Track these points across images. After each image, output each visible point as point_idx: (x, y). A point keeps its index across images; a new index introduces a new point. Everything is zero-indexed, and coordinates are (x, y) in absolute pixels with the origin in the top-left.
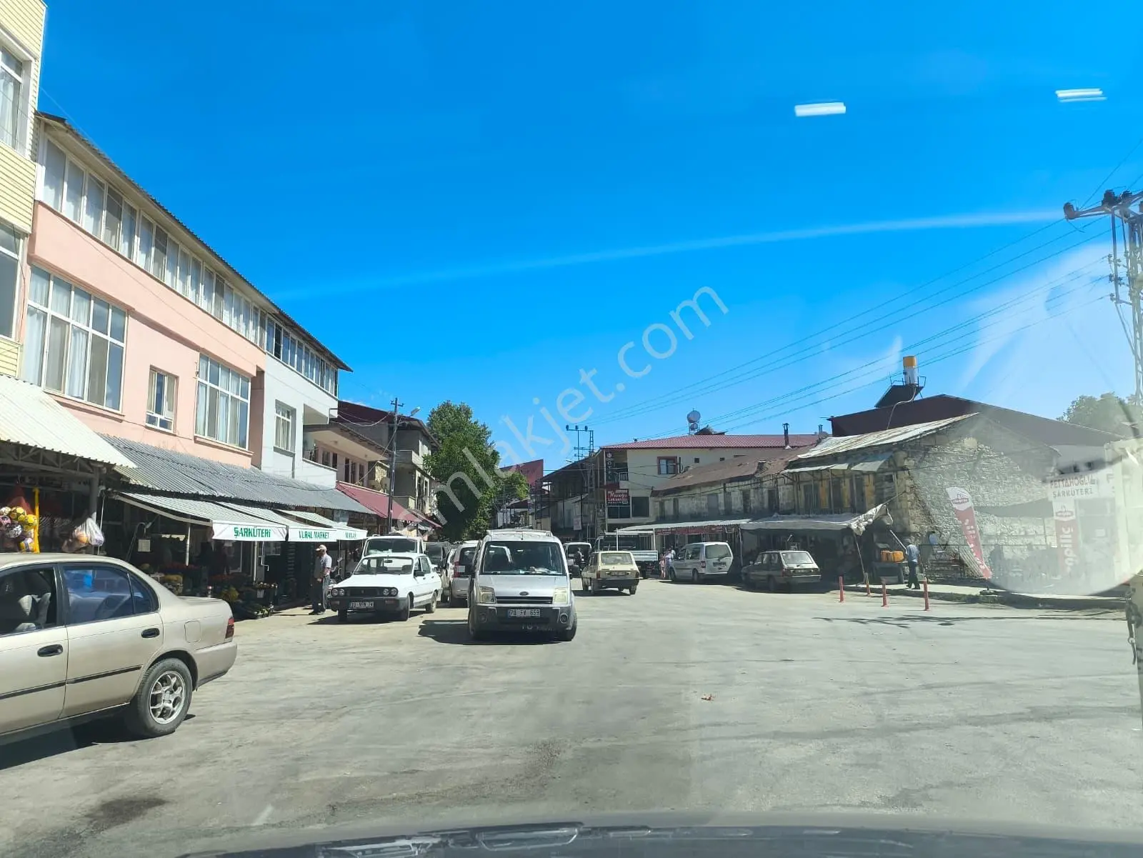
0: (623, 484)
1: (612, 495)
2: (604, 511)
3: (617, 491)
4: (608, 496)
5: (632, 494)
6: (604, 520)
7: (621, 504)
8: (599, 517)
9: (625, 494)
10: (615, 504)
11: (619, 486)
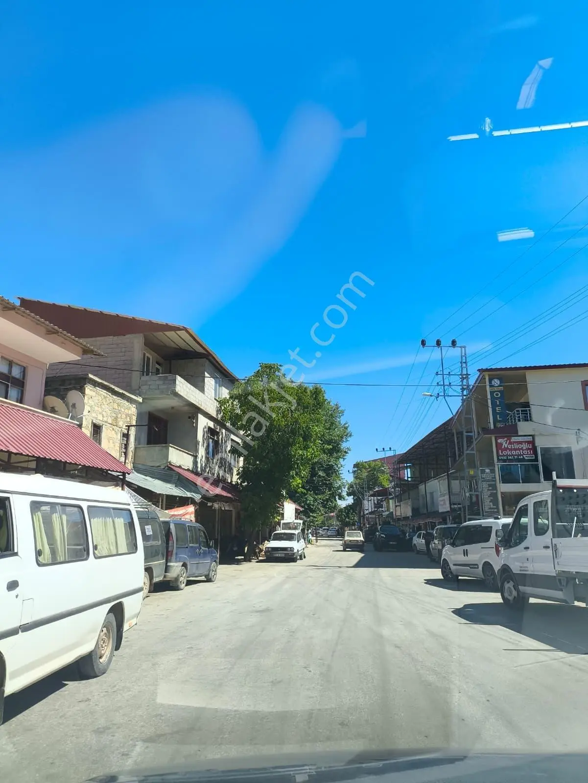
0: (524, 428)
1: (505, 445)
2: (493, 471)
3: (513, 439)
4: (499, 446)
5: (540, 443)
6: (494, 487)
7: (523, 460)
8: (484, 480)
9: (529, 442)
10: (511, 460)
11: (517, 432)
